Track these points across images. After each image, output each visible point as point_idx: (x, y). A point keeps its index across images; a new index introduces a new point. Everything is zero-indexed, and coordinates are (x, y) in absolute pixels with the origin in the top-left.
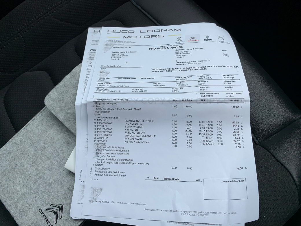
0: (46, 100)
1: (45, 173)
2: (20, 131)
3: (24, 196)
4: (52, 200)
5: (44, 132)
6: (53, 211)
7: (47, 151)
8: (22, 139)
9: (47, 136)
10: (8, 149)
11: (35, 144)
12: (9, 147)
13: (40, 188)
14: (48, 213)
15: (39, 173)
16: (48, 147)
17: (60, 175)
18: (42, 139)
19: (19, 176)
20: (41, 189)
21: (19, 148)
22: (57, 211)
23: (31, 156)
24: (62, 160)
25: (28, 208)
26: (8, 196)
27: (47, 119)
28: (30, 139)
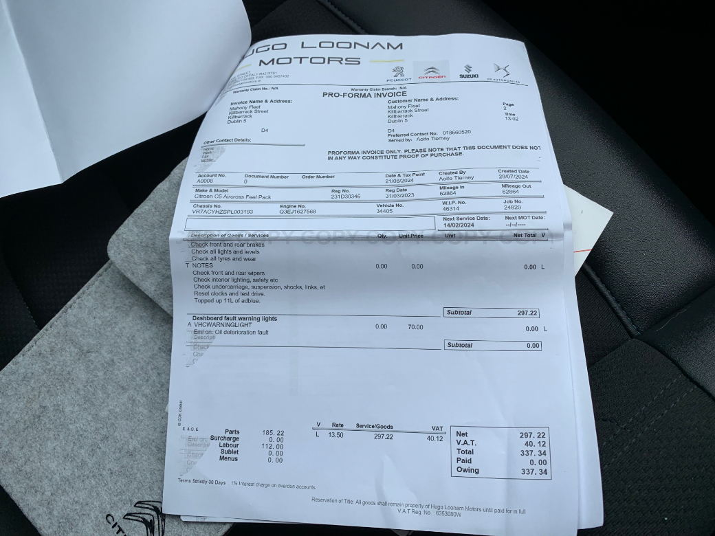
0: (112, 247)
1: (116, 425)
2: (49, 324)
3: (67, 483)
4: (136, 491)
5: (109, 323)
6: (141, 520)
7: (119, 370)
8: (56, 344)
9: (116, 335)
10: (23, 371)
11: (88, 354)
12: (23, 364)
13: (106, 462)
14: (129, 524)
15: (102, 426)
16: (122, 362)
17: (155, 429)
18: (104, 343)
19: (51, 436)
20: (108, 466)
21: (49, 367)
22: (152, 518)
23: (80, 386)
24: (158, 391)
25: (80, 514)
26: (28, 484)
27: (114, 293)
28: (74, 344)
